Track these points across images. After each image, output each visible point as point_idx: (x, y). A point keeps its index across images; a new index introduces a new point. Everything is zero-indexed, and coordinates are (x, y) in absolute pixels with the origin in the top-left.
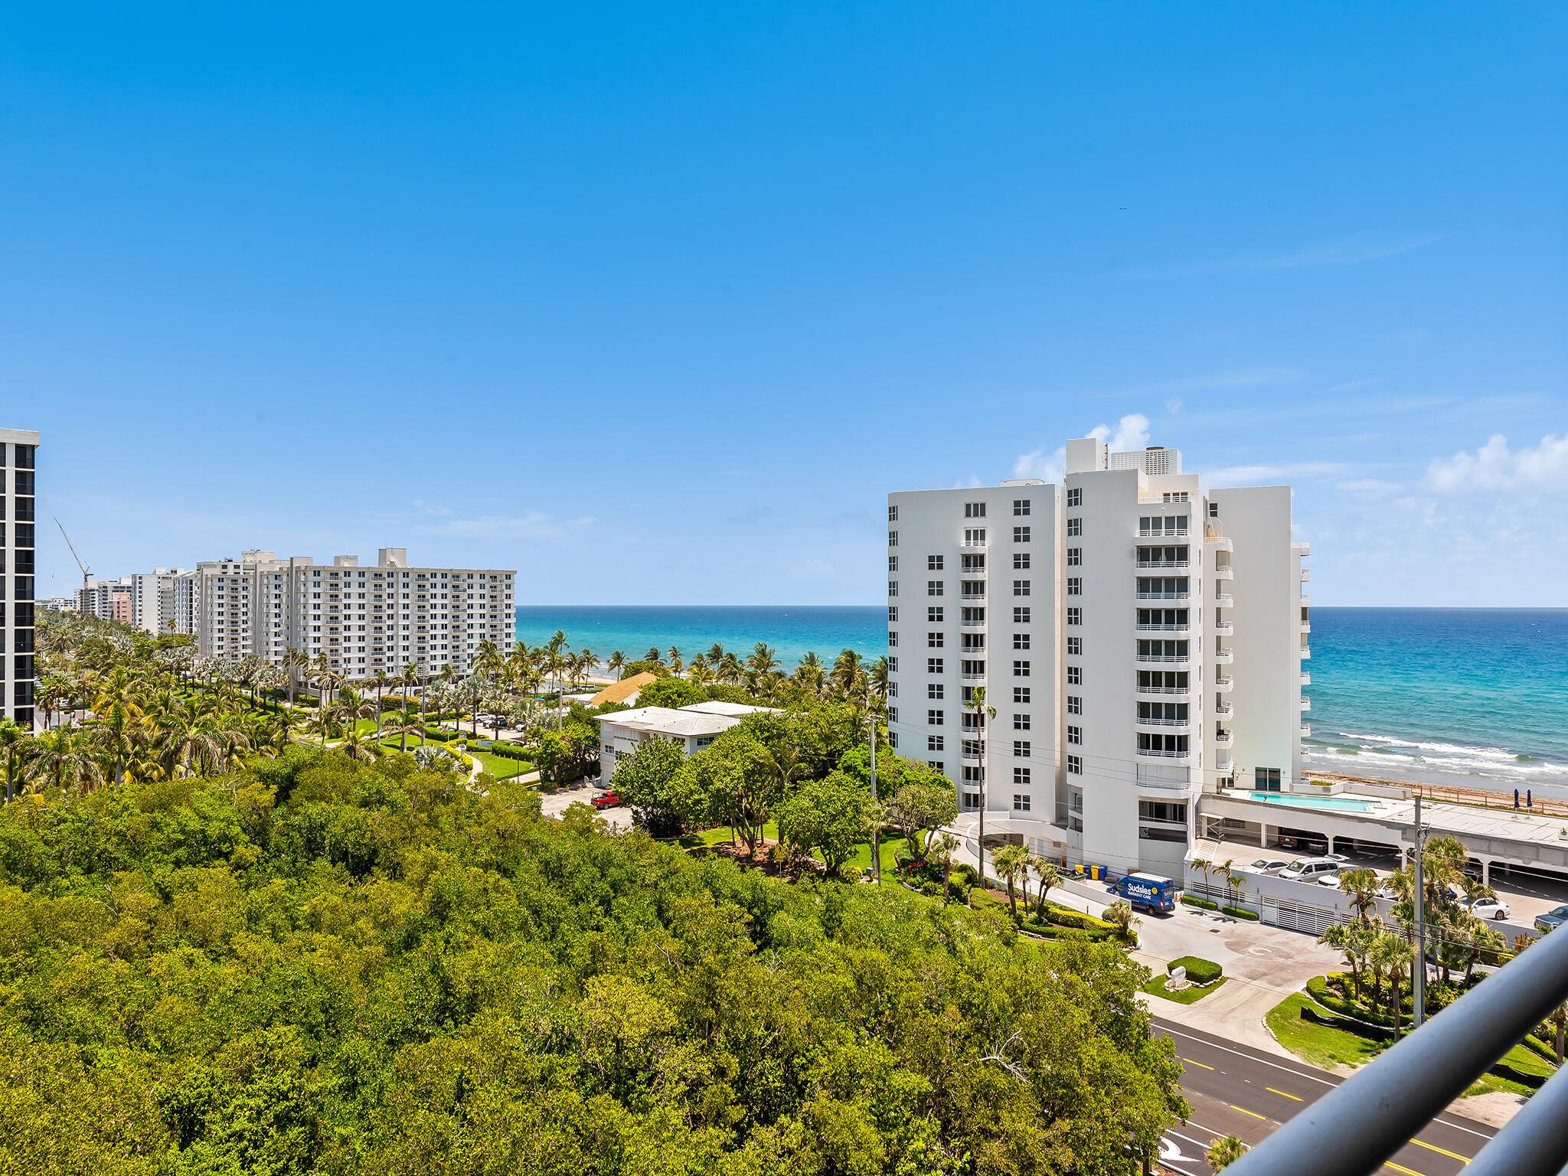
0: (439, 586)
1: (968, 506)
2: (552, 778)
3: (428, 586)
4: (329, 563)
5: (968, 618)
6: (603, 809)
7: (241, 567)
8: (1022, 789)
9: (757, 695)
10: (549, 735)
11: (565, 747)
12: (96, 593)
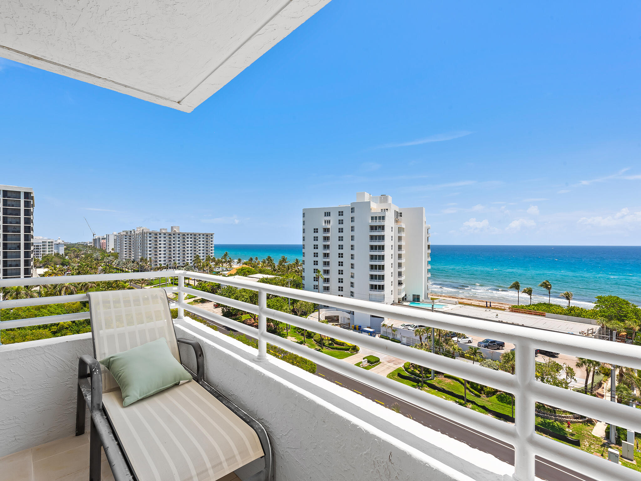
0: (189, 238)
1: (325, 213)
3: (186, 238)
5: (325, 248)
10: (204, 284)
12: (97, 240)
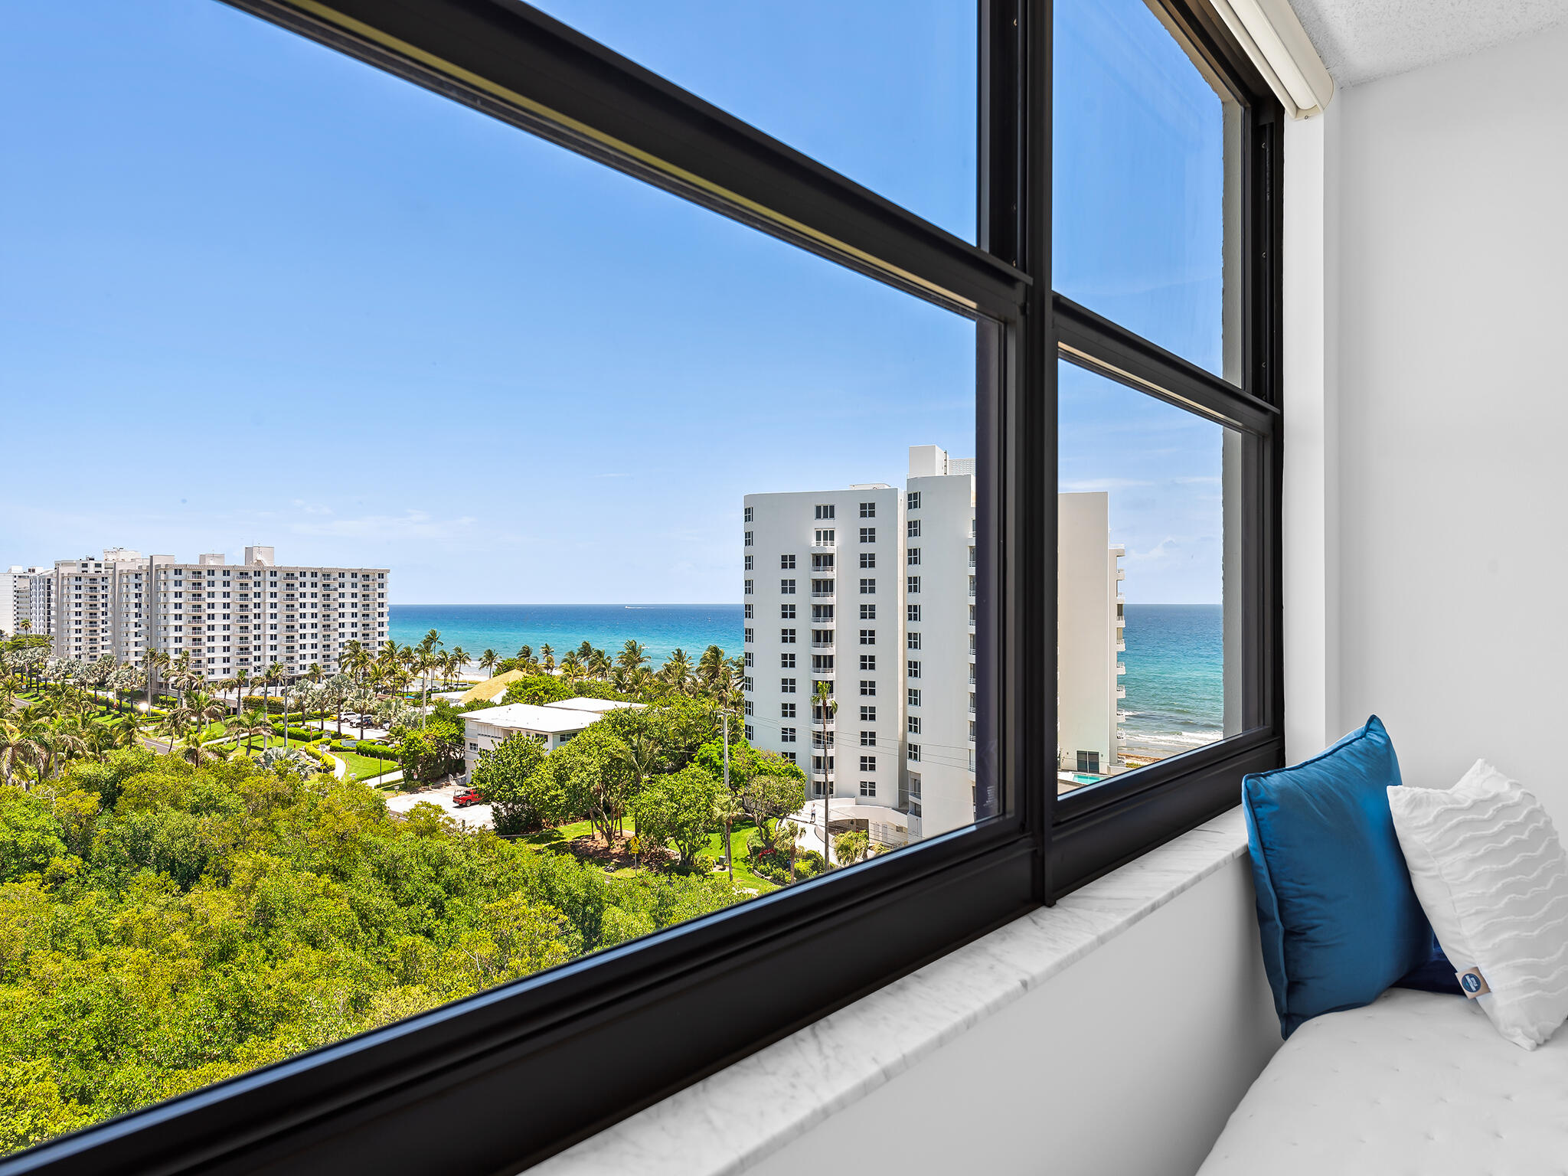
0: (308, 585)
1: (818, 508)
2: (416, 777)
4: (194, 561)
6: (466, 806)
7: (103, 566)
8: (868, 776)
9: (622, 691)
11: (429, 745)
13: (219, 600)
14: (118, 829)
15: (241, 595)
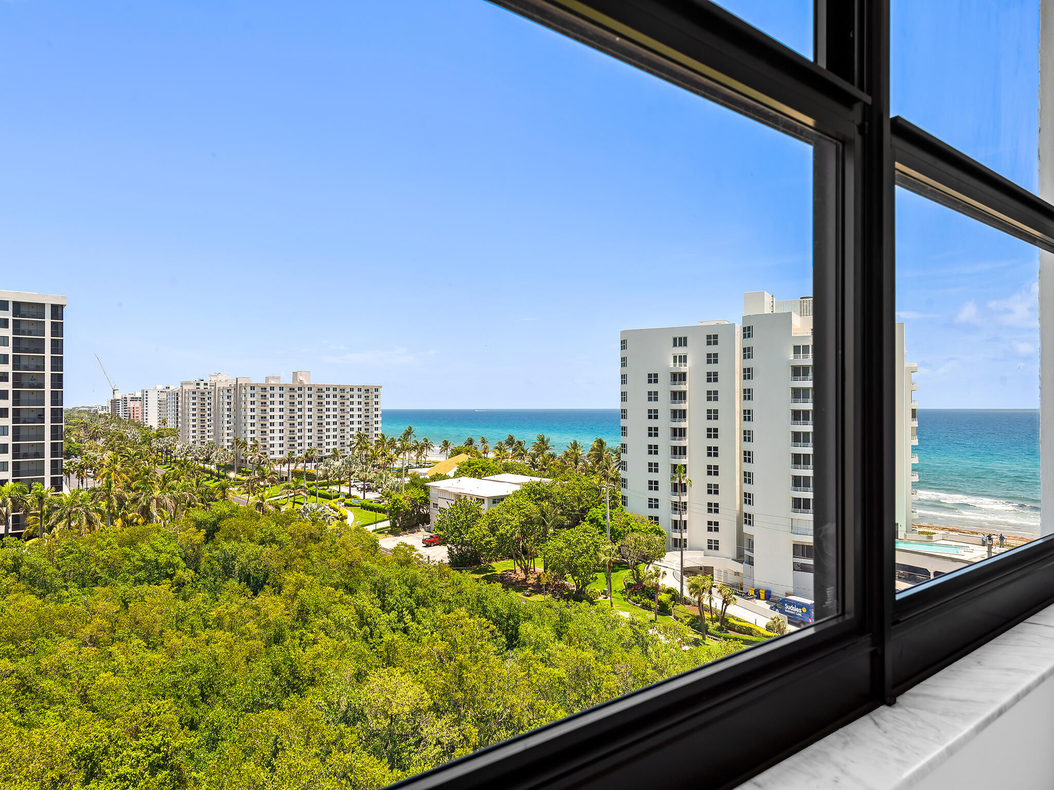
0: (331, 396)
1: (675, 339)
2: (398, 525)
3: (324, 396)
4: (261, 381)
5: (675, 417)
6: (430, 546)
7: (209, 385)
8: (713, 536)
9: (536, 470)
10: (396, 496)
11: (406, 504)
12: (120, 401)
13: (277, 406)
14: (216, 553)
15: (290, 403)
